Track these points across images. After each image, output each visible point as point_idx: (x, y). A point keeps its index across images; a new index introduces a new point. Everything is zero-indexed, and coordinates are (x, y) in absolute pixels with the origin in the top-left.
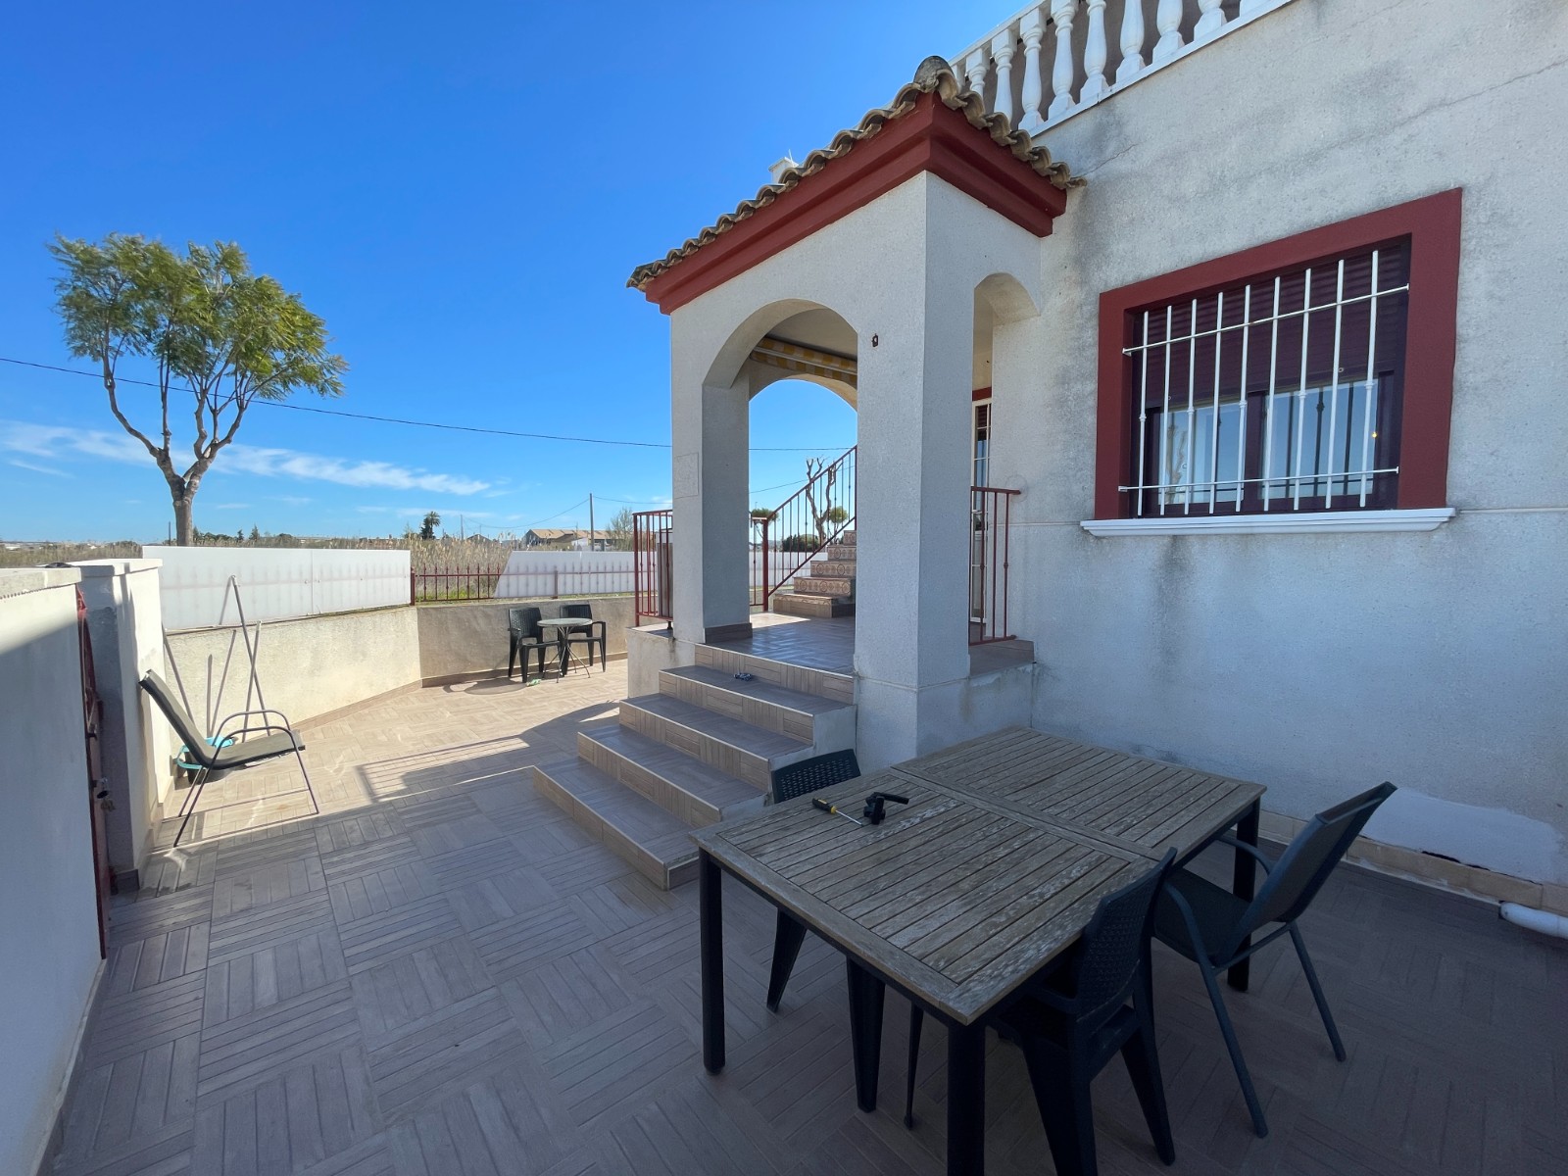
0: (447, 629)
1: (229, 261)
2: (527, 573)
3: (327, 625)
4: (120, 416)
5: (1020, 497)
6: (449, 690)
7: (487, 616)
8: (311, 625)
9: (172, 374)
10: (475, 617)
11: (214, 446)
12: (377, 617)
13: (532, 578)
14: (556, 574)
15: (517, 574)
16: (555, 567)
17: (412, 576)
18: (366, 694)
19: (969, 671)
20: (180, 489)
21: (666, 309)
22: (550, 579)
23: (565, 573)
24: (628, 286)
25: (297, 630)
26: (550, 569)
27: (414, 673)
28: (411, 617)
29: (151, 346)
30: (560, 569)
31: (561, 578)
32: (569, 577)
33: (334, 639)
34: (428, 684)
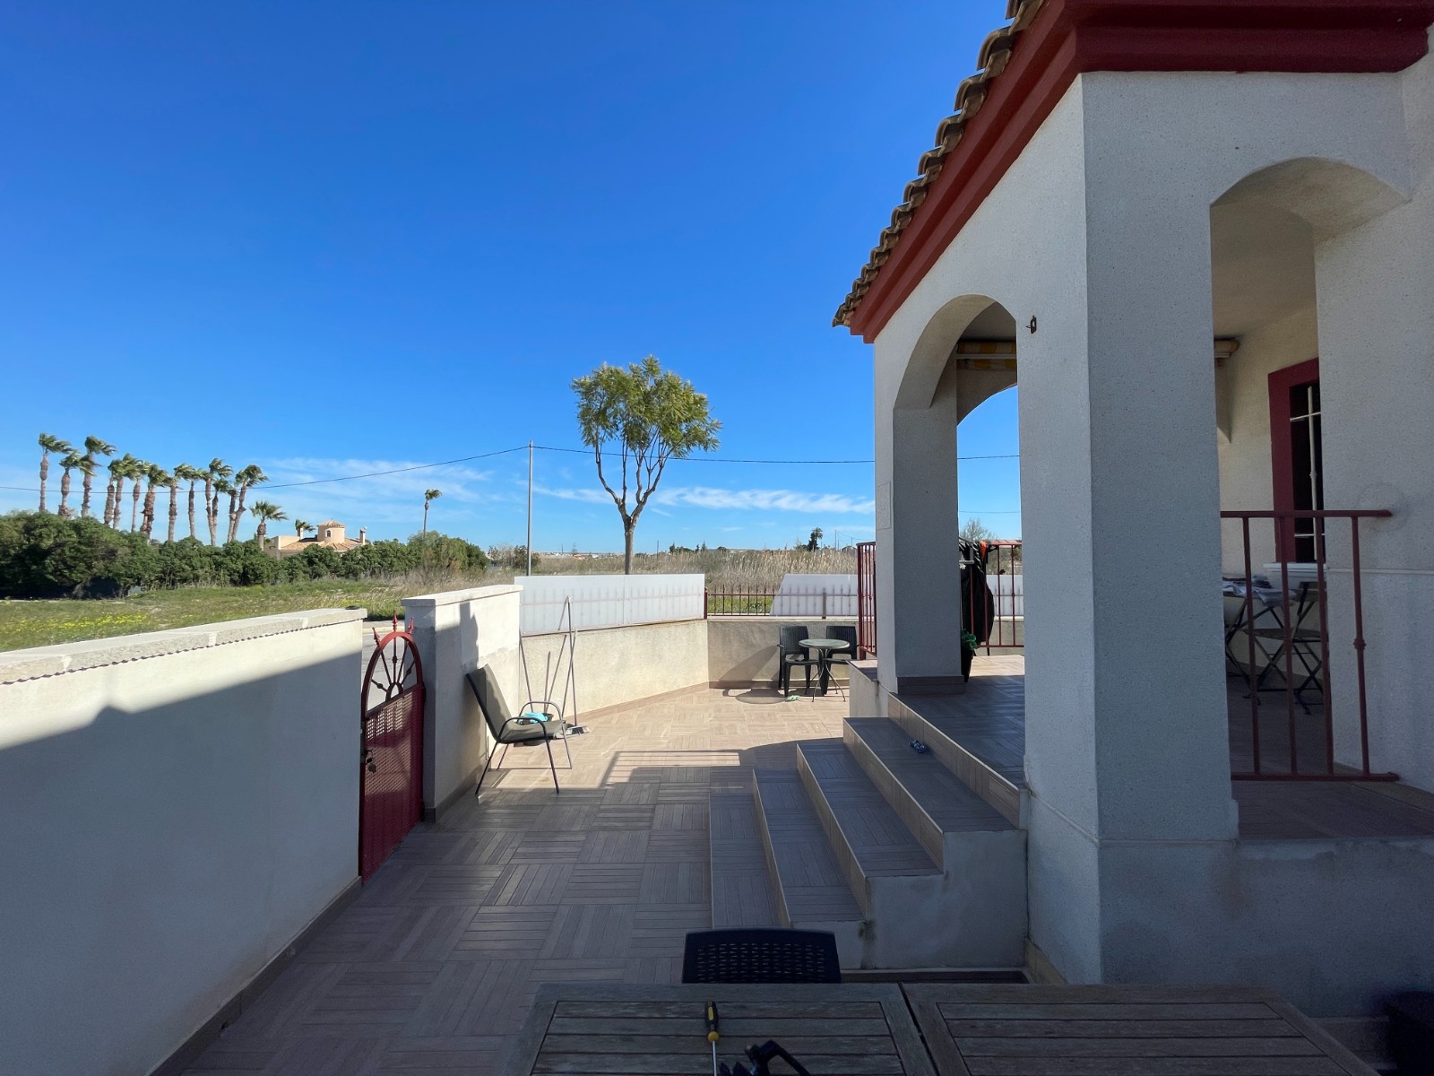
0: (730, 641)
1: (651, 370)
2: (798, 595)
3: (632, 633)
4: (602, 480)
5: (1391, 522)
6: (725, 694)
7: (762, 631)
8: (619, 633)
9: (629, 449)
10: (752, 632)
11: (646, 494)
12: (672, 628)
13: (802, 599)
14: (824, 595)
15: (790, 595)
16: (824, 589)
17: (706, 594)
18: (660, 689)
19: (1235, 830)
20: (629, 523)
21: (870, 339)
22: (819, 600)
23: (834, 595)
24: (834, 325)
25: (608, 636)
26: (819, 591)
27: (703, 676)
28: (702, 630)
29: (618, 433)
30: (829, 591)
31: (829, 599)
32: (838, 599)
33: (636, 644)
34: (713, 685)
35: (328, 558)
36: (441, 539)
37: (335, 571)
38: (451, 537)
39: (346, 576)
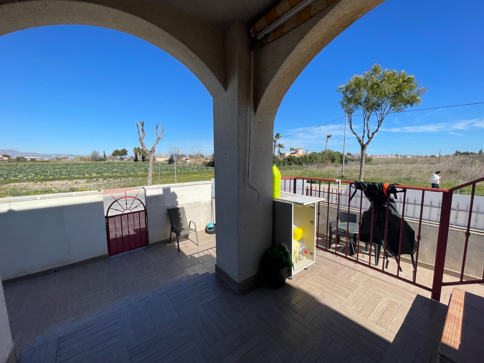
35: (293, 159)
36: (331, 152)
37: (296, 163)
38: (335, 151)
39: (299, 164)
